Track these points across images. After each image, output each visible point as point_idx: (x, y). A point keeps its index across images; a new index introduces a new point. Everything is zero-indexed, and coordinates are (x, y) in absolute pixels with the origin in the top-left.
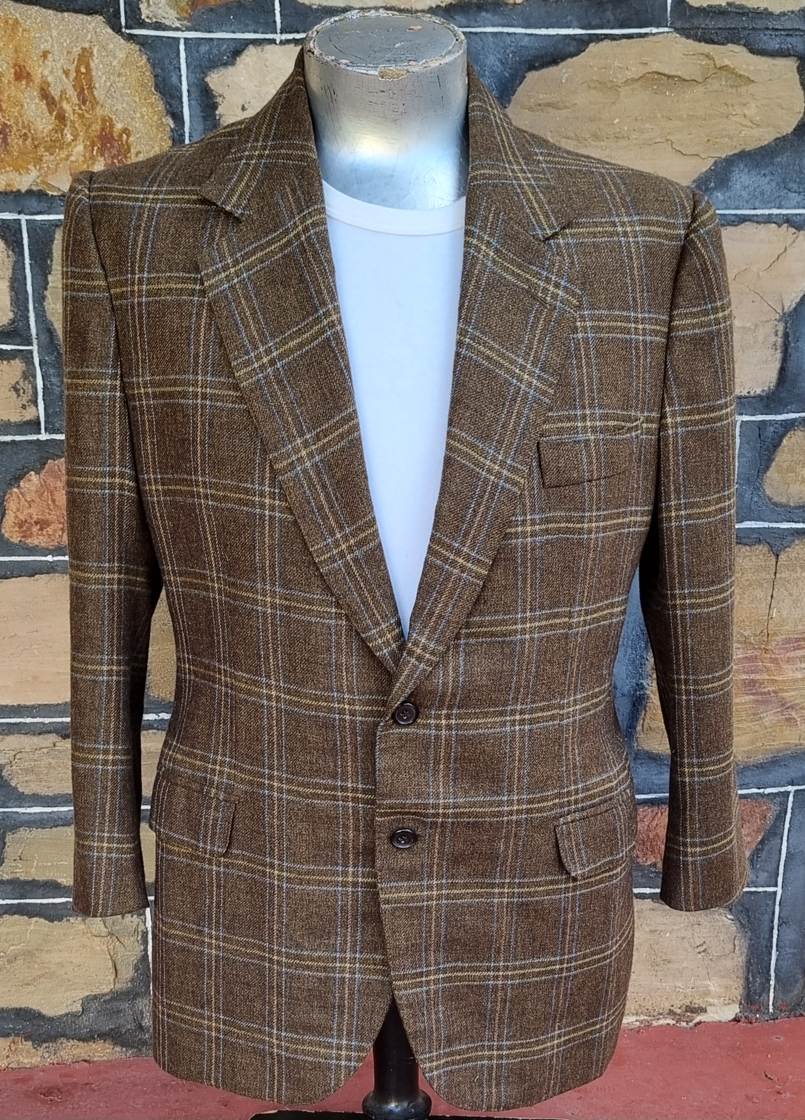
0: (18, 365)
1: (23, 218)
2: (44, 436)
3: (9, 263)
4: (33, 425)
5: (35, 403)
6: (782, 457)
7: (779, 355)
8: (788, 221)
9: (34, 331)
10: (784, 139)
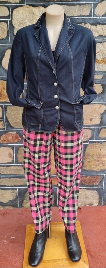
0: (2, 122)
1: (4, 105)
2: (5, 130)
3: (2, 110)
4: (4, 129)
5: (4, 126)
6: (101, 132)
7: (100, 119)
8: (101, 103)
9: (5, 118)
10: (100, 93)
